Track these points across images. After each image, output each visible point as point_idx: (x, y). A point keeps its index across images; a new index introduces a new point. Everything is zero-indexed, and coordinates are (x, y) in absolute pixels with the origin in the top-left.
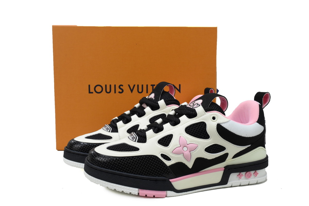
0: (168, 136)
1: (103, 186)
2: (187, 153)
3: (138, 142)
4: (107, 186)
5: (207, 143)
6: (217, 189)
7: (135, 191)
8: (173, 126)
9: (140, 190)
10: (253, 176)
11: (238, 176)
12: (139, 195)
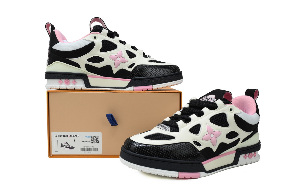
0: (196, 125)
1: (137, 170)
2: (214, 139)
3: (171, 131)
4: (141, 169)
5: (227, 130)
6: (232, 168)
7: (175, 174)
8: (199, 117)
9: (180, 173)
10: (253, 157)
11: (244, 157)
12: (178, 178)
